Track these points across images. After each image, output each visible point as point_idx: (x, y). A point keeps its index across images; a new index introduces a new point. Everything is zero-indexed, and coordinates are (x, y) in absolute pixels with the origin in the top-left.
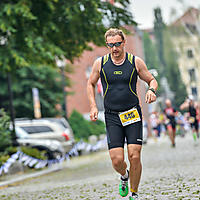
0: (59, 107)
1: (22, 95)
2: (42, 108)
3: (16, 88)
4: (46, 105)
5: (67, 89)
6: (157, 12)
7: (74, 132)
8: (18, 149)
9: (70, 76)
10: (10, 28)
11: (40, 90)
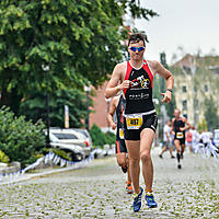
0: (83, 121)
1: (57, 110)
2: (70, 121)
3: (52, 104)
4: (74, 118)
5: (90, 108)
6: (163, 55)
7: (93, 141)
8: (50, 150)
9: (94, 99)
10: (52, 59)
11: (70, 107)
